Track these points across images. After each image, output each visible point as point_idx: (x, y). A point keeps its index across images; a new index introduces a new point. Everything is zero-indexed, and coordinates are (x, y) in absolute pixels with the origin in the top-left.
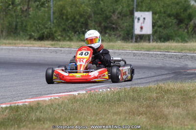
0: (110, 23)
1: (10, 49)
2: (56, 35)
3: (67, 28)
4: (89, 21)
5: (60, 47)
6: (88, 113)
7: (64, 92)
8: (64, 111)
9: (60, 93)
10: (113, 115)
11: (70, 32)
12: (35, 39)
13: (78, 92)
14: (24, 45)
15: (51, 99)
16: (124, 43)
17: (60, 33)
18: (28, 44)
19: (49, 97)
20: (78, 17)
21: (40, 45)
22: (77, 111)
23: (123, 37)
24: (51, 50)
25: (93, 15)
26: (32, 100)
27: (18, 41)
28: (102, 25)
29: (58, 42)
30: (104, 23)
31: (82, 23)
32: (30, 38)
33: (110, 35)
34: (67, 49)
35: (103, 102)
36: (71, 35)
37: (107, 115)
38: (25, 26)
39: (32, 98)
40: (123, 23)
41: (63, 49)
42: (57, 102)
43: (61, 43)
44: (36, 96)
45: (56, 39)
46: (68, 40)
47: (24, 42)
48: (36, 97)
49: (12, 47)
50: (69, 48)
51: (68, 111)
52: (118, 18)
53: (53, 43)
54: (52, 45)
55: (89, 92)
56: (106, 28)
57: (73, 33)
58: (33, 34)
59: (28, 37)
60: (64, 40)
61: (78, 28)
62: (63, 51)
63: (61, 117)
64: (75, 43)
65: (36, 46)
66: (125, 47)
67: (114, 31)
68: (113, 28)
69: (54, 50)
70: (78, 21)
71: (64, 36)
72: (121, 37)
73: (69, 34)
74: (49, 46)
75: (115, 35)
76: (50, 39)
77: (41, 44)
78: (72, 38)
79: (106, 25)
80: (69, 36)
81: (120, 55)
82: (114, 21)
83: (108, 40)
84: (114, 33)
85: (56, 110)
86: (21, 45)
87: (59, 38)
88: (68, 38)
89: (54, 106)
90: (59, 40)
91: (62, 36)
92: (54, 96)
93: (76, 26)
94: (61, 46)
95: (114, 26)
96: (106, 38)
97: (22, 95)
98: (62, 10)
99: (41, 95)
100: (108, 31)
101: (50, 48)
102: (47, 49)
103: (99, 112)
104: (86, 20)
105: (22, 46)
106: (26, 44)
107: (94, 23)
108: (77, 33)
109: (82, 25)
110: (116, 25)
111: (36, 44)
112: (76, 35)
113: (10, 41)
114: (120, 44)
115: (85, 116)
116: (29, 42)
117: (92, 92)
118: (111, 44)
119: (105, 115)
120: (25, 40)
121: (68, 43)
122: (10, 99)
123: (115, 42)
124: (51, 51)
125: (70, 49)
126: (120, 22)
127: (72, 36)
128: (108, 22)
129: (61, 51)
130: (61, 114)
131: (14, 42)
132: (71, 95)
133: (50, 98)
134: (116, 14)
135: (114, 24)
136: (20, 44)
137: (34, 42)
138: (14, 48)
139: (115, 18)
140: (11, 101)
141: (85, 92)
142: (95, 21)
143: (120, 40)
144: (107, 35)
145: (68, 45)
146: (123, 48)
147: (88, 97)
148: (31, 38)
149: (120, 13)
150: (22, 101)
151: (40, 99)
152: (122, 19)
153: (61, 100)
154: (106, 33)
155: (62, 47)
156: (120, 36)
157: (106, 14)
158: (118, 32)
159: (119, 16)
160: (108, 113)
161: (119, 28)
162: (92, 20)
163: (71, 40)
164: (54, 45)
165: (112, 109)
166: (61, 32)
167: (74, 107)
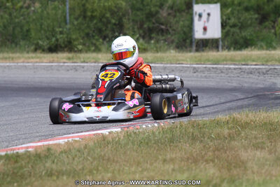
0: (157, 22)
1: (5, 67)
2: (76, 43)
3: (91, 32)
4: (125, 20)
5: (82, 62)
6: (125, 161)
7: (88, 131)
8: (87, 159)
9: (82, 132)
10: (163, 164)
11: (96, 37)
12: (43, 50)
13: (109, 130)
14: (26, 61)
15: (68, 141)
16: (179, 52)
17: (82, 41)
18: (32, 58)
19: (65, 138)
20: (108, 15)
21: (51, 59)
22: (108, 160)
23: (177, 43)
24: (68, 66)
25: (130, 11)
26: (39, 144)
27: (18, 55)
28: (145, 26)
29: (79, 55)
30: (148, 23)
31: (115, 24)
32: (35, 50)
33: (158, 41)
34: (93, 64)
35: (147, 144)
36: (98, 43)
37: (155, 165)
38: (28, 31)
39: (39, 141)
40: (177, 22)
41: (86, 64)
42: (77, 145)
43: (83, 55)
44: (46, 137)
45: (76, 49)
46: (94, 51)
47: (26, 55)
48: (46, 140)
49: (8, 64)
50: (95, 62)
51: (94, 159)
52: (169, 14)
53: (70, 55)
54: (69, 59)
55: (126, 129)
56: (150, 30)
57: (101, 40)
58: (40, 42)
59: (33, 48)
60: (88, 50)
61: (107, 32)
62: (85, 68)
63: (83, 169)
64: (104, 55)
65: (45, 61)
66: (180, 58)
67: (163, 35)
68: (162, 30)
69: (72, 66)
70: (109, 22)
71: (87, 44)
72: (175, 44)
73: (94, 41)
74: (65, 60)
75: (165, 40)
76: (66, 49)
77: (53, 58)
78: (100, 47)
79: (151, 26)
80: (95, 45)
81: (173, 71)
82: (163, 20)
83: (155, 49)
84: (164, 38)
85: (76, 159)
86: (22, 60)
87: (80, 47)
88: (93, 48)
89: (73, 151)
90: (80, 51)
91: (84, 44)
92: (72, 137)
93: (104, 29)
94: (82, 60)
95: (163, 27)
96: (152, 46)
97: (23, 136)
98: (84, 5)
99: (52, 136)
100: (153, 35)
101: (66, 64)
102: (62, 66)
103: (142, 160)
104: (120, 19)
105: (23, 62)
106: (29, 58)
107: (131, 24)
108: (107, 39)
109: (114, 27)
110: (166, 27)
111: (45, 58)
112: (105, 42)
113: (6, 55)
114: (172, 54)
115: (120, 166)
116: (33, 55)
117: (131, 128)
118: (159, 55)
119: (151, 164)
120: (28, 52)
121: (94, 55)
122: (6, 144)
123: (165, 51)
124: (68, 68)
125: (96, 64)
126: (172, 20)
127: (100, 45)
128: (154, 21)
129: (83, 67)
130: (83, 164)
131: (11, 55)
132: (99, 134)
133: (66, 140)
134: (166, 8)
135: (162, 24)
136: (19, 58)
137: (42, 55)
138: (11, 64)
139: (165, 15)
140: (7, 147)
141: (119, 130)
142: (133, 20)
143: (173, 49)
144: (152, 42)
145: (93, 58)
146: (178, 60)
147: (124, 136)
148: (37, 48)
149: (172, 8)
150: (23, 146)
151: (51, 142)
152: (175, 16)
153: (84, 143)
154: (151, 38)
155: (84, 62)
156: (172, 42)
157: (150, 9)
158: (169, 36)
159: (170, 11)
160: (156, 161)
161: (170, 30)
162: (129, 19)
163: (98, 50)
164: (73, 58)
165: (161, 155)
166: (83, 38)
167: (103, 154)
